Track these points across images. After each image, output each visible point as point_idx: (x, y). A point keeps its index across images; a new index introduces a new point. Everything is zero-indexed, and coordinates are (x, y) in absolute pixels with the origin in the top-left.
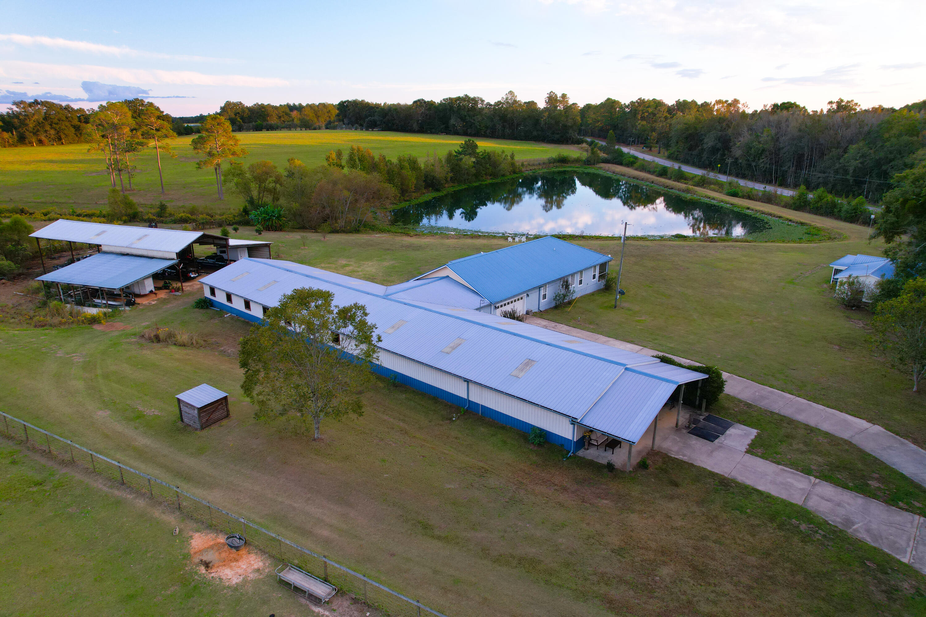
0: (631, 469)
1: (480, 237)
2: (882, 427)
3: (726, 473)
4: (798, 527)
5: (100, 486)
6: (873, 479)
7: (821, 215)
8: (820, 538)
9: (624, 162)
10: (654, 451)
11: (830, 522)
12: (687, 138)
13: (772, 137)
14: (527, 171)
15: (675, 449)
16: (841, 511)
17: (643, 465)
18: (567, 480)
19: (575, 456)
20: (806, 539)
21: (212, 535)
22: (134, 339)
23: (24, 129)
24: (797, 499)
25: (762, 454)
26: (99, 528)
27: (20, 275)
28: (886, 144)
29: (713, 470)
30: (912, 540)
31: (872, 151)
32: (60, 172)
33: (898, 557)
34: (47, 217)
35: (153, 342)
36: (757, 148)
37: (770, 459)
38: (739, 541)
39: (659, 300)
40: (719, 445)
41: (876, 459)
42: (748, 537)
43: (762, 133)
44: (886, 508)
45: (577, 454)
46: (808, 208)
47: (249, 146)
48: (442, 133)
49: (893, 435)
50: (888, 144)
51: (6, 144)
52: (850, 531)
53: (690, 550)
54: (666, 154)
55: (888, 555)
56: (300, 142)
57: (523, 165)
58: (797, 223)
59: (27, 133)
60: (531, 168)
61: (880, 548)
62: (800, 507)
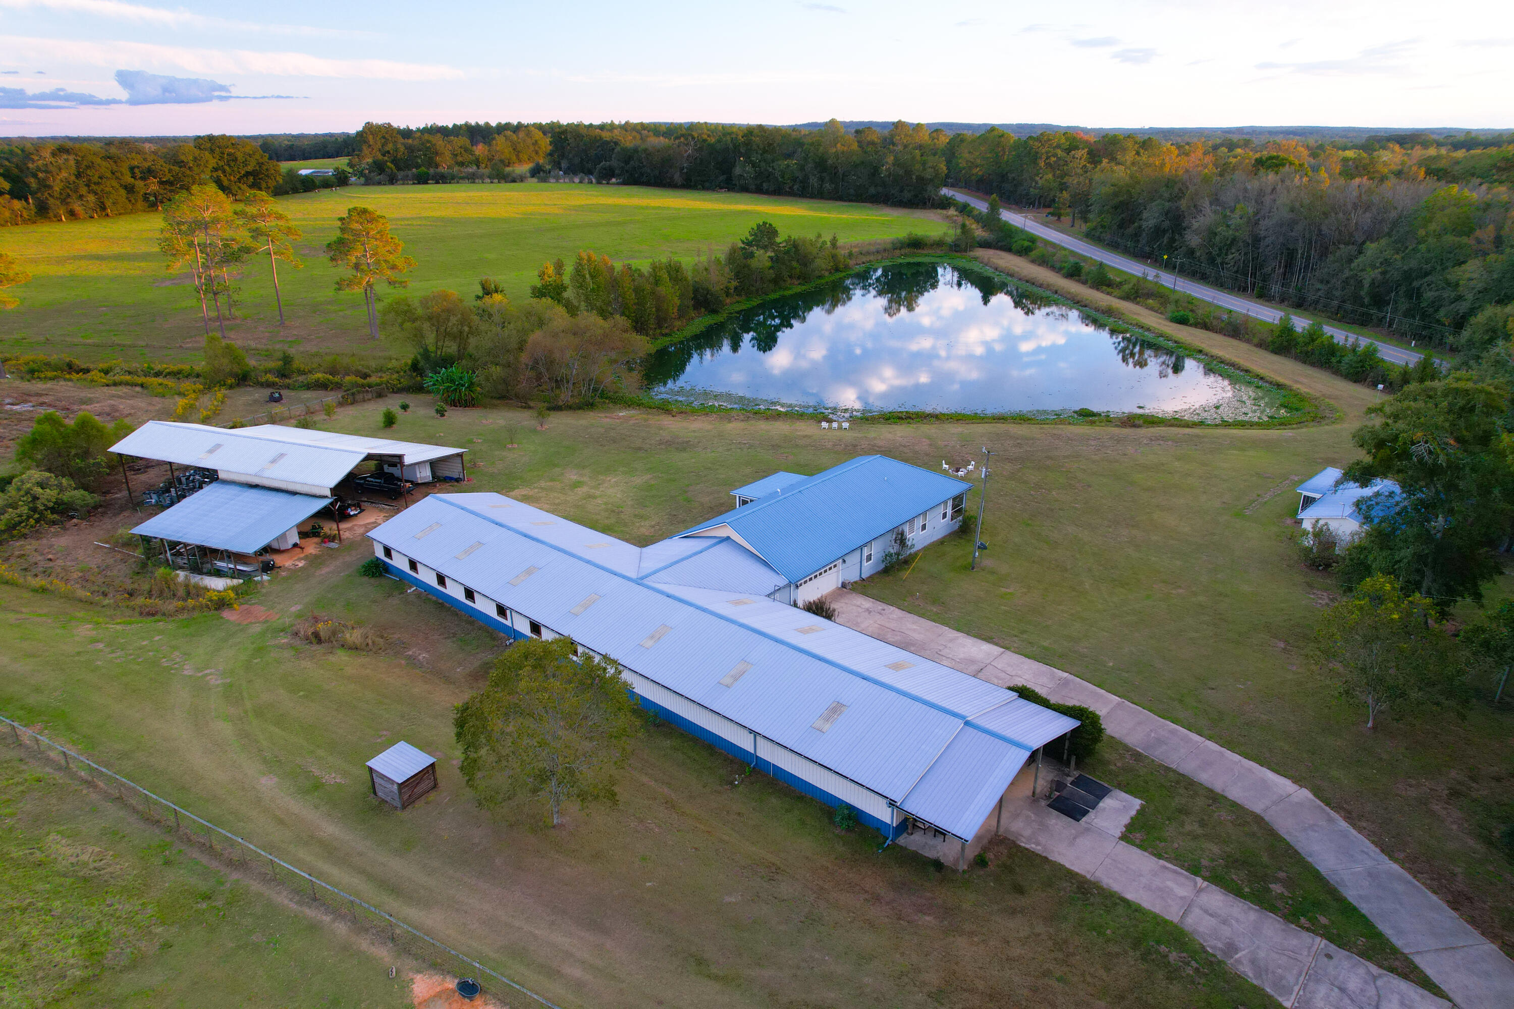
0: (966, 867)
1: (778, 416)
2: (1311, 791)
3: (1088, 872)
4: (1167, 956)
5: (286, 902)
6: (1277, 880)
7: (1313, 364)
8: (1191, 972)
9: (1014, 247)
10: (999, 836)
11: (1208, 949)
12: (1115, 208)
13: (1249, 218)
14: (857, 264)
15: (1027, 832)
16: (1226, 931)
17: (980, 862)
18: (881, 884)
19: (895, 846)
20: (1173, 975)
21: (437, 978)
22: (284, 640)
23: (46, 194)
24: (1173, 914)
25: (1142, 840)
26: (296, 966)
27: (95, 507)
28: (1420, 247)
29: (1072, 868)
30: (1304, 974)
31: (1398, 257)
32: (114, 279)
33: (1280, 999)
34: (110, 378)
35: (311, 643)
36: (1224, 236)
37: (1150, 850)
38: (1089, 979)
39: (1038, 552)
40: (1086, 826)
41: (1289, 846)
42: (1102, 973)
43: (1232, 211)
44: (1283, 927)
45: (897, 841)
46: (1293, 351)
47: (410, 222)
48: (721, 188)
49: (1322, 804)
50: (1423, 247)
51: (16, 220)
52: (1230, 962)
53: (1026, 992)
54: (1085, 228)
55: (1269, 997)
56: (490, 212)
57: (850, 255)
58: (1271, 383)
59: (51, 201)
60: (864, 259)
61: (1262, 987)
62: (1175, 926)
